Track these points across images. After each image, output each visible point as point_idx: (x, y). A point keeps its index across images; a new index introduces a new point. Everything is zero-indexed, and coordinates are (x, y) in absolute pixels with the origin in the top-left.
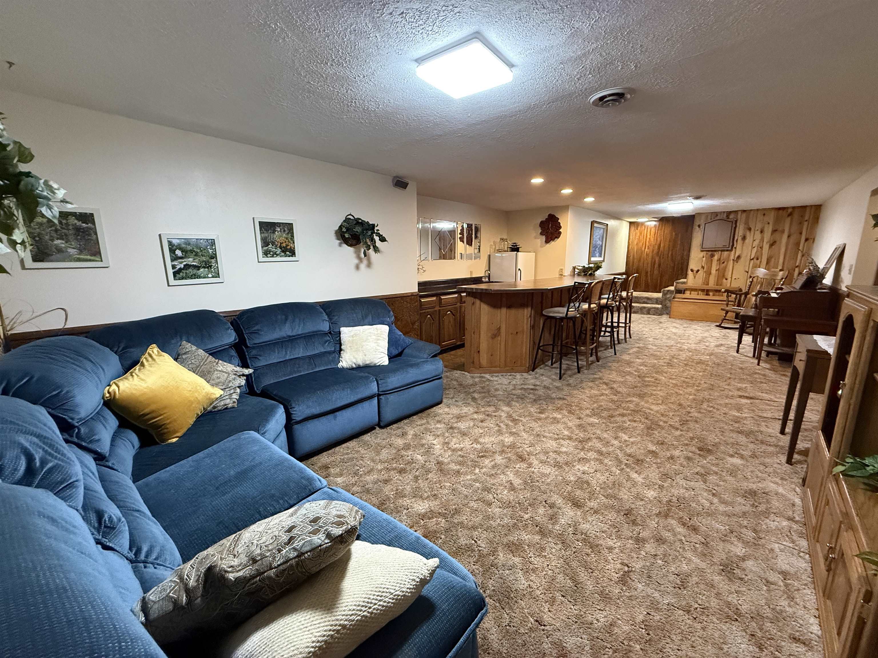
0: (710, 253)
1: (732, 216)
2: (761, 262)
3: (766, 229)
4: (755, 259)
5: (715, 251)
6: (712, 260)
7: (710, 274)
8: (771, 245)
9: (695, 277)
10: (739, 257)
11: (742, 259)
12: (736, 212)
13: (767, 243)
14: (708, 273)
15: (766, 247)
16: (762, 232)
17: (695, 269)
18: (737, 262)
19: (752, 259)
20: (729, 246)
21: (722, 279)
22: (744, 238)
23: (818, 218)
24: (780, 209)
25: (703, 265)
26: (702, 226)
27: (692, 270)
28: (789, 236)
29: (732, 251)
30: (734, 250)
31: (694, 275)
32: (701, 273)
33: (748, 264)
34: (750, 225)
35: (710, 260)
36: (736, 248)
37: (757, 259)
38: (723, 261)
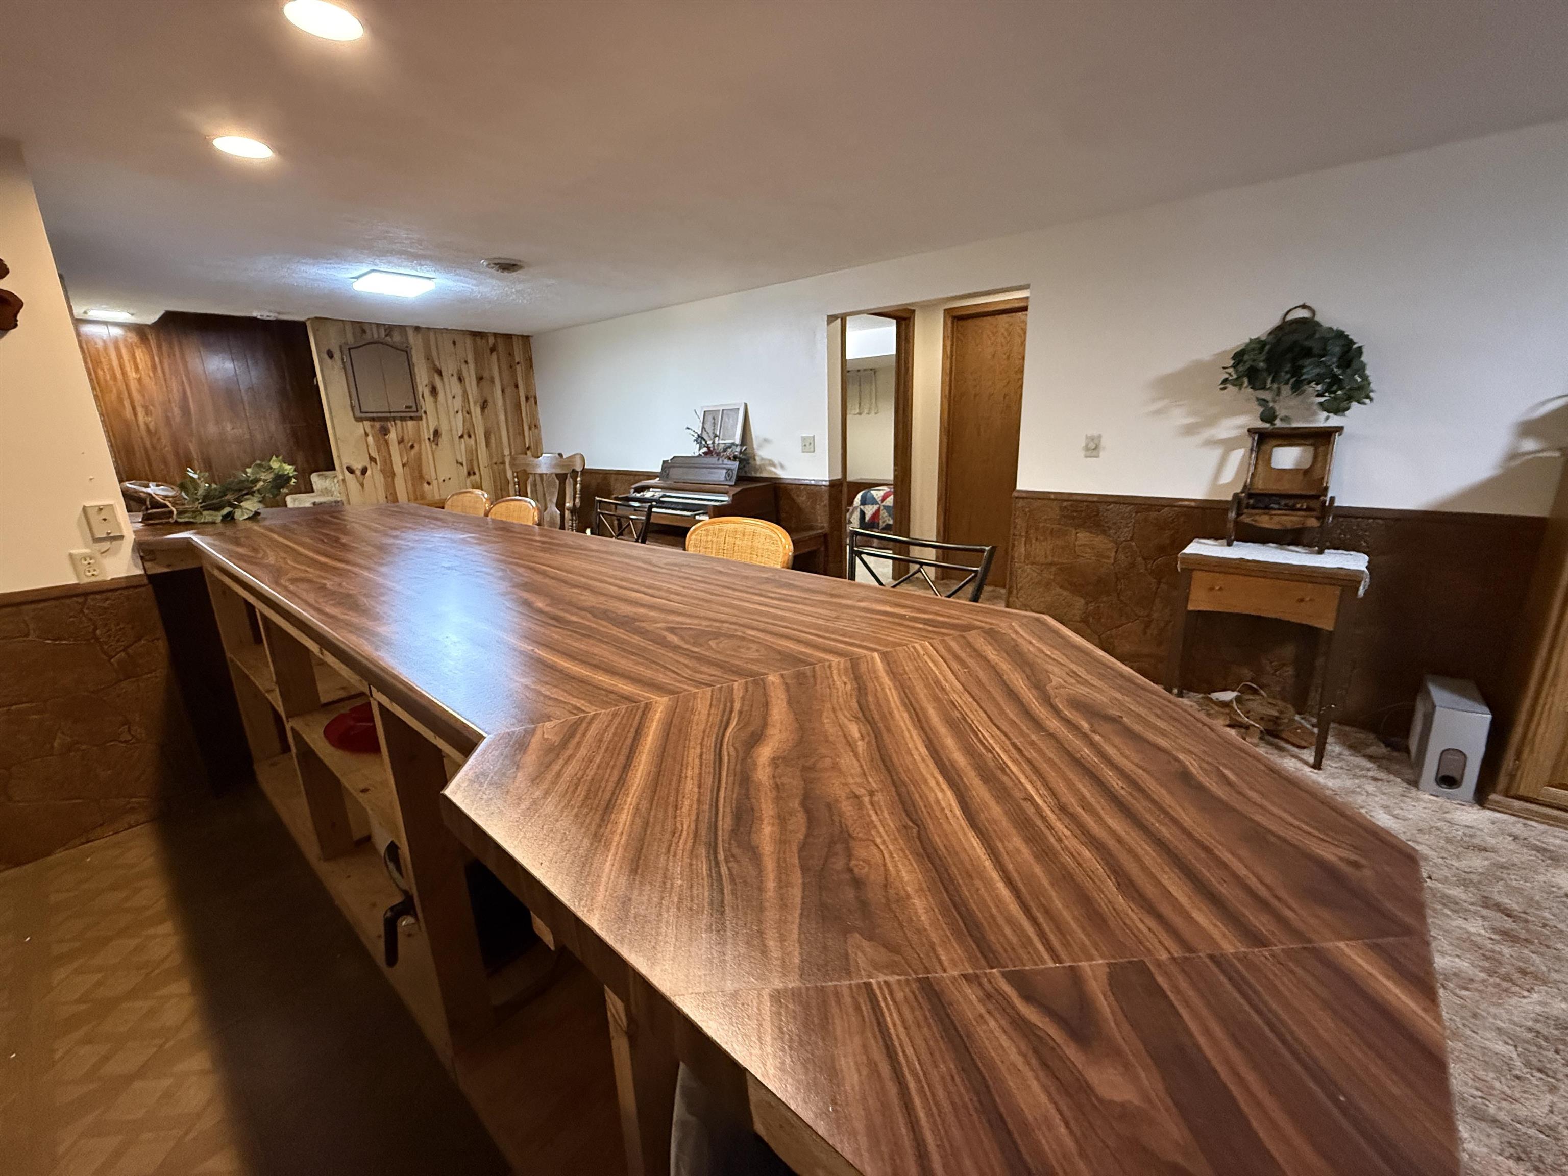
0: (378, 425)
1: (396, 337)
2: (476, 441)
3: (465, 374)
4: (466, 437)
5: (387, 419)
6: (387, 442)
7: (393, 474)
8: (483, 407)
9: (362, 485)
10: (436, 433)
11: (444, 439)
12: (402, 328)
13: (475, 403)
14: (389, 474)
15: (476, 411)
16: (460, 379)
17: (358, 467)
18: (437, 444)
19: (461, 437)
20: (411, 407)
21: (422, 484)
22: (434, 391)
23: (531, 359)
24: (476, 335)
25: (373, 455)
26: (337, 355)
27: (351, 470)
28: (503, 391)
29: (420, 418)
30: (424, 415)
31: (358, 481)
32: (375, 475)
33: (457, 447)
34: (437, 363)
35: (382, 441)
36: (425, 412)
37: (470, 436)
38: (410, 444)
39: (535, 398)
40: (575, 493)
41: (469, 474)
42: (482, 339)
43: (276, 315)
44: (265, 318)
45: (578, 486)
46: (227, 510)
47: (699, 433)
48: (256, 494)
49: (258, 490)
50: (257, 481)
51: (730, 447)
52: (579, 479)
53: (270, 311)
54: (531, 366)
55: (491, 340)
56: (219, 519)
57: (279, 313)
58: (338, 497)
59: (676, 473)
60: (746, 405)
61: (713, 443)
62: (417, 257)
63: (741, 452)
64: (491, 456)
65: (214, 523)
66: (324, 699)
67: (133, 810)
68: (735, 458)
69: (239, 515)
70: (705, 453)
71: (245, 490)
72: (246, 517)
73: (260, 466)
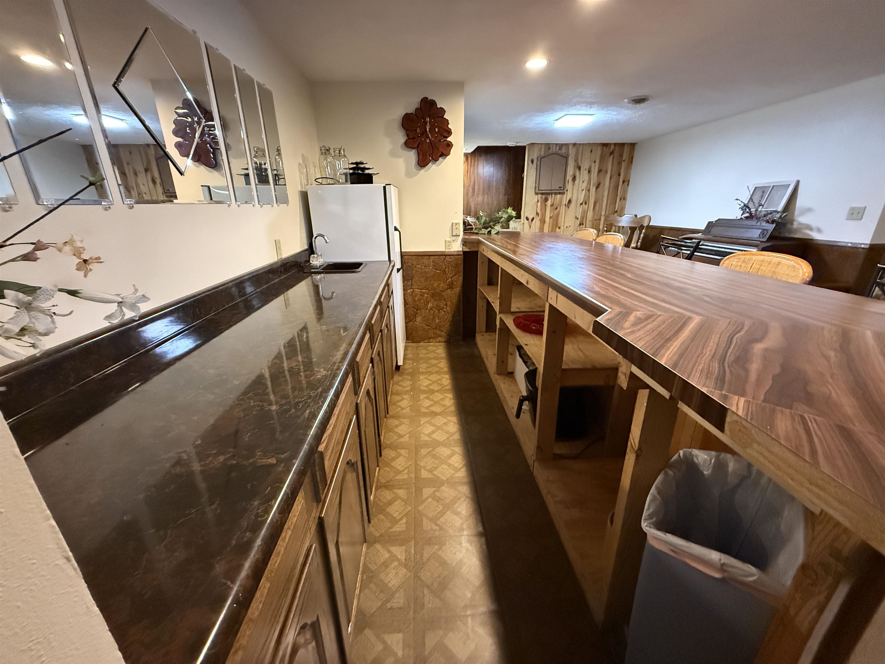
0: (544, 197)
1: (564, 150)
2: (588, 207)
3: (593, 169)
4: (584, 204)
5: (549, 194)
6: (546, 206)
7: (545, 222)
8: (597, 187)
9: (530, 227)
10: (570, 201)
11: (573, 205)
12: (567, 145)
13: (593, 186)
14: (543, 221)
15: (593, 189)
16: (589, 172)
17: (530, 218)
18: (568, 208)
19: (581, 204)
20: (561, 187)
21: (556, 228)
22: (574, 179)
23: (632, 158)
24: (605, 145)
25: (538, 212)
26: (535, 162)
27: (527, 219)
28: (611, 178)
29: (564, 193)
30: (566, 192)
31: (529, 224)
32: (537, 222)
33: (578, 209)
34: (580, 163)
35: (544, 205)
36: (567, 190)
37: (586, 204)
38: (556, 207)
39: (629, 181)
40: (639, 239)
41: (580, 224)
42: (607, 147)
43: (516, 143)
44: (512, 146)
45: (642, 235)
46: (489, 229)
47: (746, 202)
48: (500, 223)
49: (501, 222)
50: (502, 217)
51: (771, 214)
52: (644, 231)
53: (514, 142)
54: (632, 162)
55: (612, 147)
56: (486, 233)
57: (517, 143)
58: (518, 230)
59: (716, 231)
60: (798, 182)
61: (756, 210)
62: (590, 104)
63: (780, 217)
64: (594, 215)
65: (485, 234)
66: (513, 310)
67: (441, 336)
68: (773, 222)
69: (493, 232)
70: (747, 218)
71: (497, 221)
72: (495, 232)
73: (504, 211)
